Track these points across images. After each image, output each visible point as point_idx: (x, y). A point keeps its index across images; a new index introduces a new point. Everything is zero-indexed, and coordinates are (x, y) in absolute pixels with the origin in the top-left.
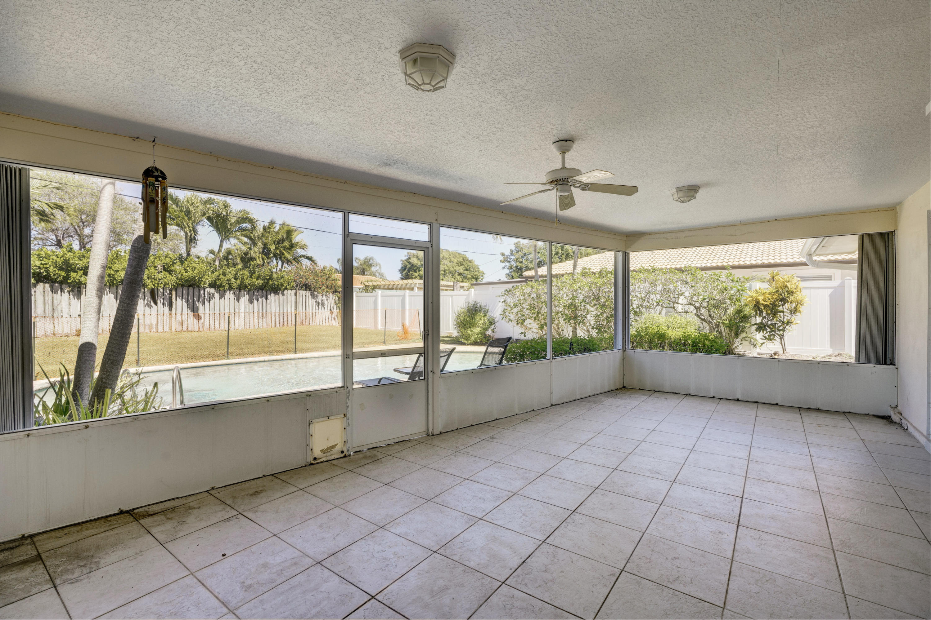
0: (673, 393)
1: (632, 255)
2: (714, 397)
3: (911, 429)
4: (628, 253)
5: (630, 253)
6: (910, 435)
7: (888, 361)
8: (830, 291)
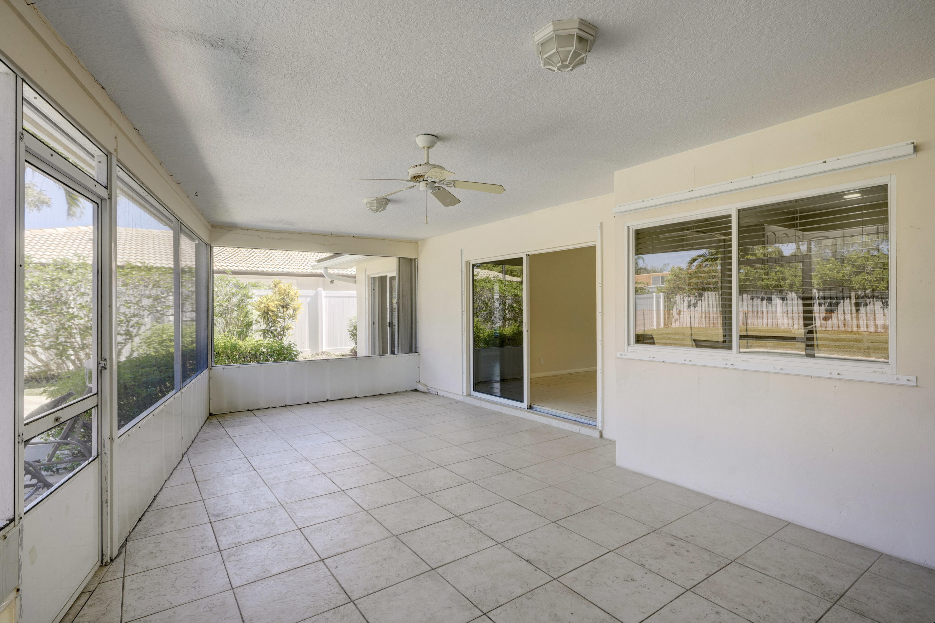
0: (269, 408)
1: (217, 250)
2: (308, 403)
3: (440, 393)
4: (212, 247)
5: (215, 248)
6: (443, 397)
7: (413, 350)
8: (309, 299)
